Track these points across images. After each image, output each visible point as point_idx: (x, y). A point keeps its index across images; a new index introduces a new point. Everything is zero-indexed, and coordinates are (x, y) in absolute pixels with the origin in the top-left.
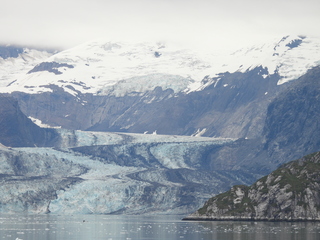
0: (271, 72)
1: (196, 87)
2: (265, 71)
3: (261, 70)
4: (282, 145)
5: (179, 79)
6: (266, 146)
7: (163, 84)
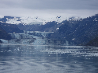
0: (56, 22)
1: (44, 24)
2: (55, 22)
3: (54, 21)
4: (62, 33)
5: (41, 23)
6: (59, 34)
7: (38, 23)
